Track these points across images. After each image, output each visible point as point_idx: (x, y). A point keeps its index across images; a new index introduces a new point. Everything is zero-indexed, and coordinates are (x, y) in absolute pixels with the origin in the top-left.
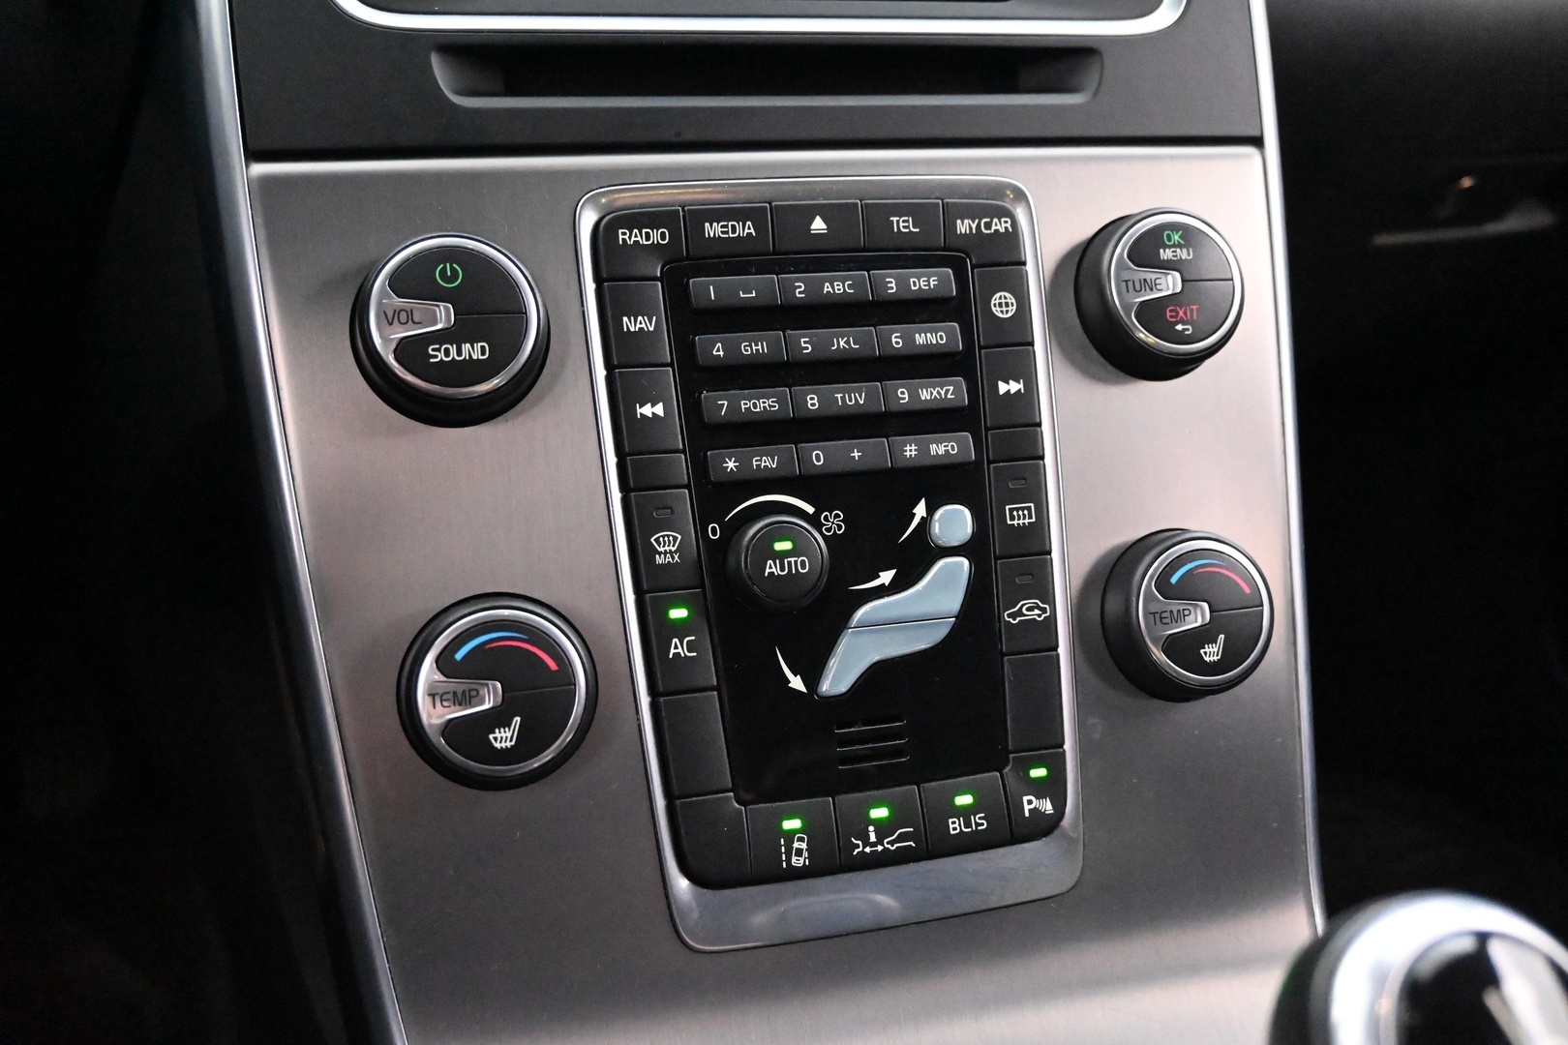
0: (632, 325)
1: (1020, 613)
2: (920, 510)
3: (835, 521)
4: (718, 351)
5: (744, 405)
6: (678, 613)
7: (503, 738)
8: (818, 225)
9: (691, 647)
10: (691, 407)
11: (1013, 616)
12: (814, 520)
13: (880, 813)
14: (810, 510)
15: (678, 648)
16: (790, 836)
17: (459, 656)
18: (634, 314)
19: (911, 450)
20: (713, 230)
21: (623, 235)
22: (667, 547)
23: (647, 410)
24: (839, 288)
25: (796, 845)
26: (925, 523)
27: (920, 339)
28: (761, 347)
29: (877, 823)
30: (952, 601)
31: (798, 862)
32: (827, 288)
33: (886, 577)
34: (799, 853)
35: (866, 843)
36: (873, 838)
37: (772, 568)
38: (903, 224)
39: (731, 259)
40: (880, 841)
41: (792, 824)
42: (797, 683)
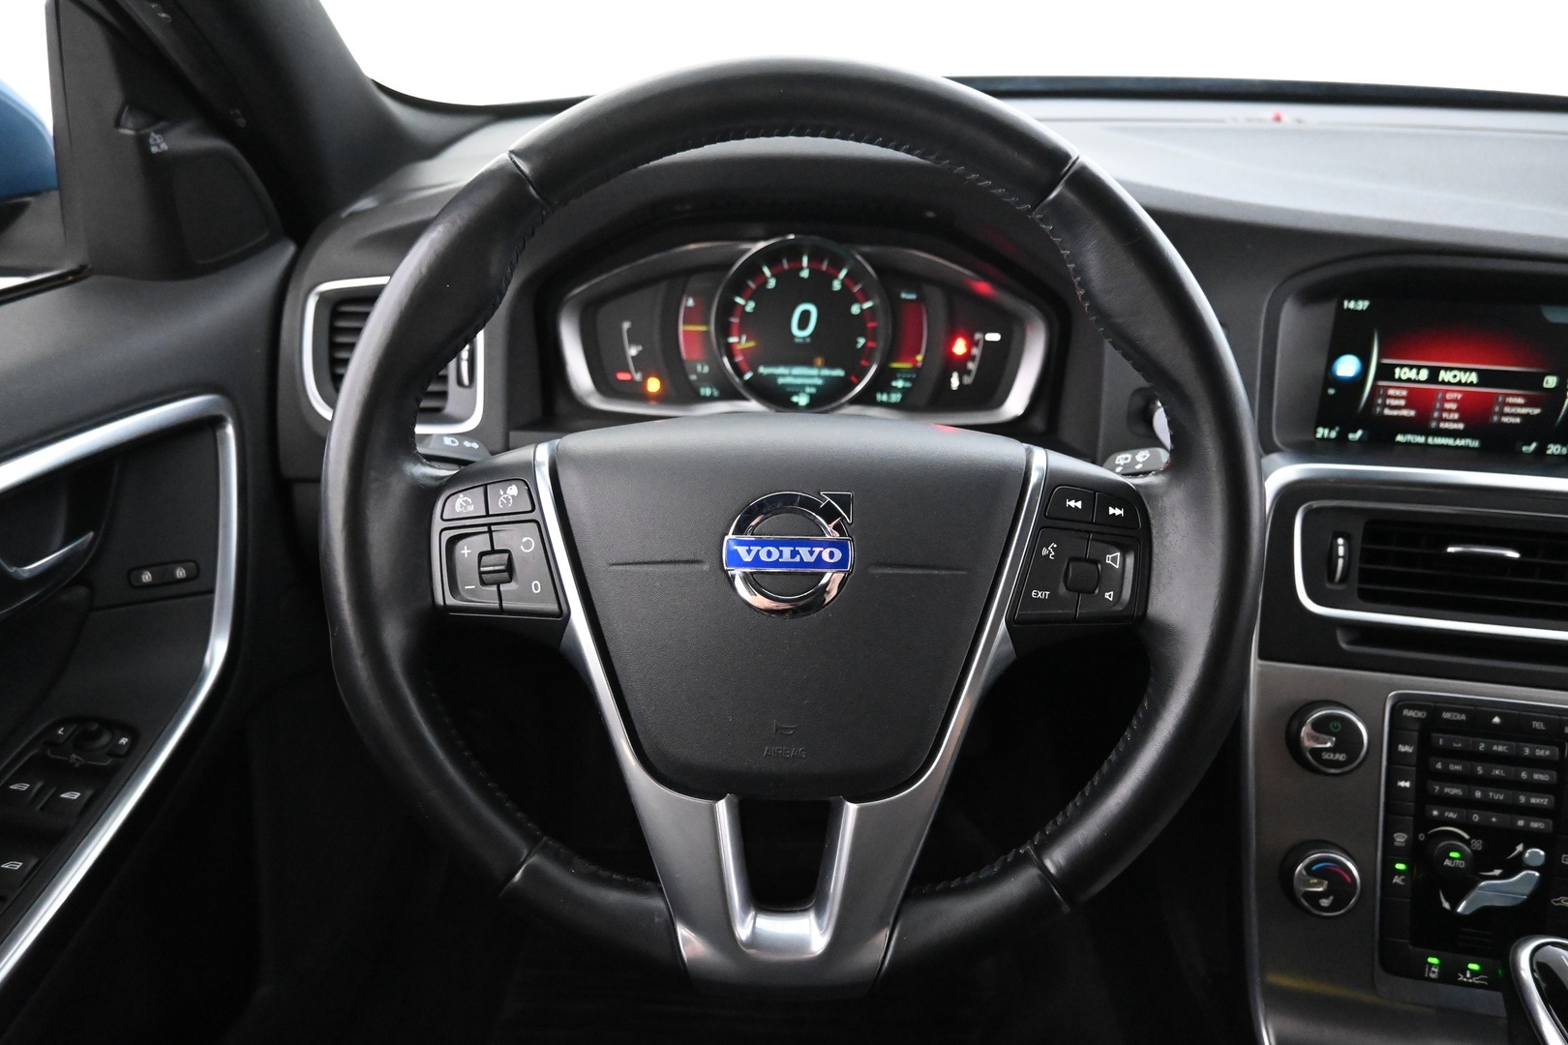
0: (1403, 748)
1: (1559, 901)
2: (1520, 848)
3: (1478, 844)
4: (1439, 766)
5: (1446, 790)
6: (1400, 866)
7: (1325, 902)
8: (1496, 720)
9: (1403, 880)
10: (1420, 786)
11: (1557, 902)
12: (1467, 842)
13: (1474, 967)
14: (1467, 836)
15: (1397, 880)
16: (1431, 965)
17: (1314, 868)
18: (1404, 744)
19: (1521, 823)
20: (1447, 715)
21: (1407, 713)
22: (1400, 839)
23: (1402, 784)
24: (1501, 748)
25: (1433, 969)
26: (1522, 854)
27: (1536, 776)
28: (1458, 768)
29: (1472, 971)
30: (1528, 889)
31: (1432, 976)
32: (1495, 748)
33: (1497, 872)
34: (1434, 972)
35: (1465, 976)
36: (1468, 975)
37: (1447, 862)
38: (1538, 725)
39: (1453, 728)
40: (1471, 978)
41: (1434, 960)
42: (1446, 905)
